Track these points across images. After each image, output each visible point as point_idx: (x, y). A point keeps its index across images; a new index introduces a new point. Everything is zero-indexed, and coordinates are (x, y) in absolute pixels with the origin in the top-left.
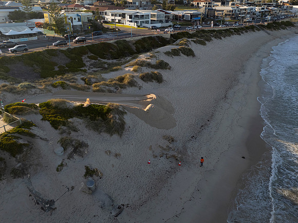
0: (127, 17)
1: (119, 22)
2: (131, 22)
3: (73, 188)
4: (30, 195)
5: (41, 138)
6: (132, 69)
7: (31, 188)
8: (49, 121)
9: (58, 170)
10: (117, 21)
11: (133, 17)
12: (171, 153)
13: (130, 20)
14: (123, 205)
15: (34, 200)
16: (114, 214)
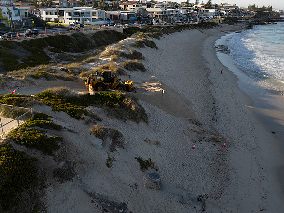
0: (66, 15)
1: (56, 20)
2: (71, 19)
3: (136, 185)
4: (92, 202)
5: (69, 130)
6: (110, 59)
7: (89, 191)
8: (64, 111)
9: (108, 166)
10: (53, 19)
11: (73, 14)
12: (208, 136)
13: (70, 17)
14: (201, 196)
15: (100, 206)
16: (199, 208)
